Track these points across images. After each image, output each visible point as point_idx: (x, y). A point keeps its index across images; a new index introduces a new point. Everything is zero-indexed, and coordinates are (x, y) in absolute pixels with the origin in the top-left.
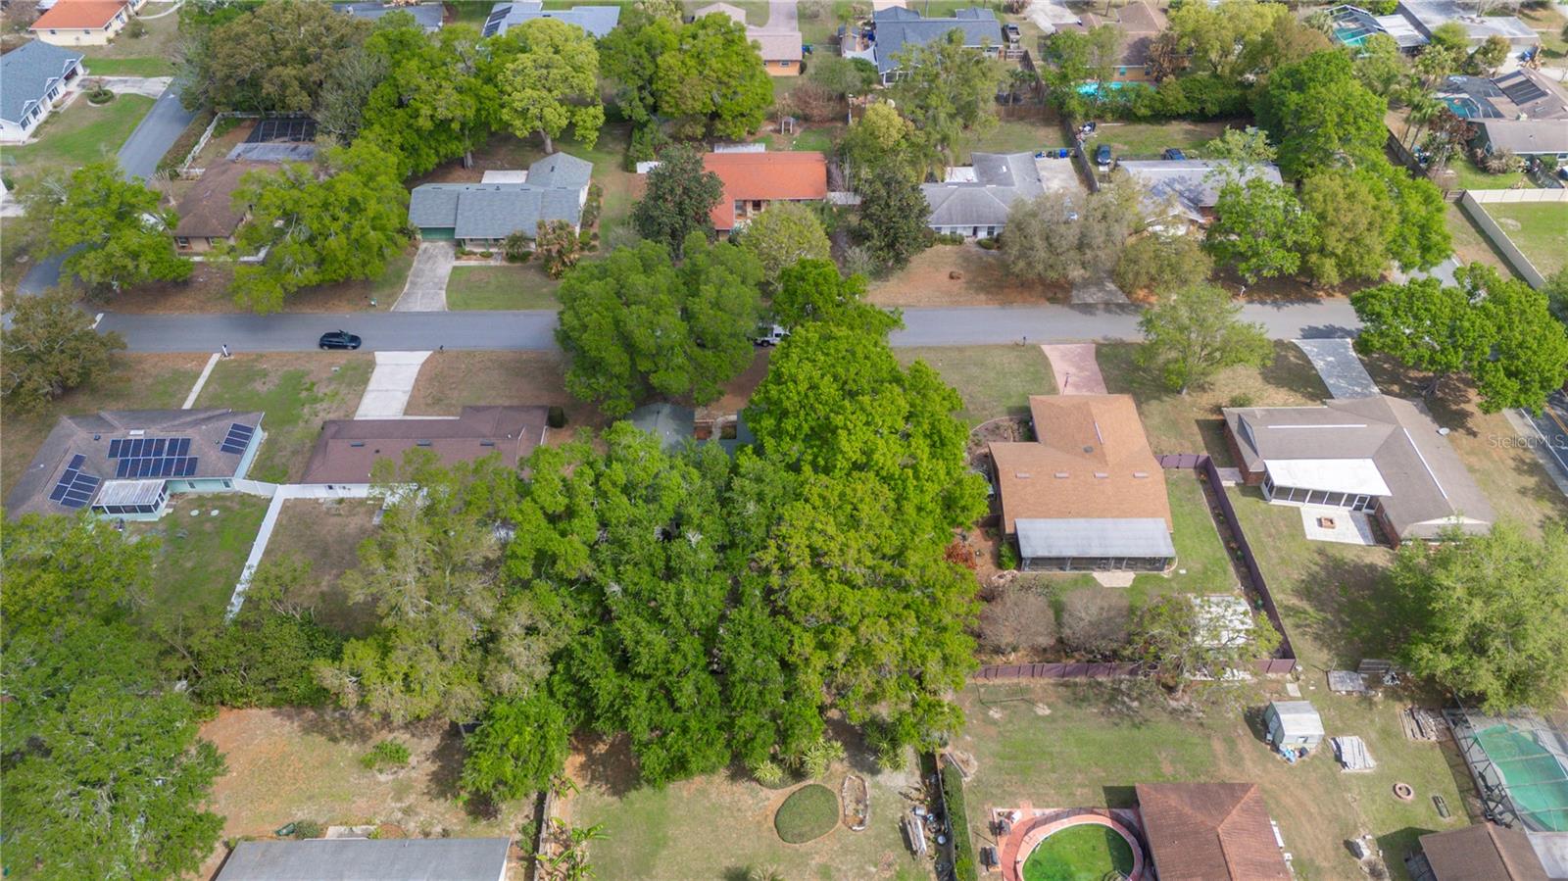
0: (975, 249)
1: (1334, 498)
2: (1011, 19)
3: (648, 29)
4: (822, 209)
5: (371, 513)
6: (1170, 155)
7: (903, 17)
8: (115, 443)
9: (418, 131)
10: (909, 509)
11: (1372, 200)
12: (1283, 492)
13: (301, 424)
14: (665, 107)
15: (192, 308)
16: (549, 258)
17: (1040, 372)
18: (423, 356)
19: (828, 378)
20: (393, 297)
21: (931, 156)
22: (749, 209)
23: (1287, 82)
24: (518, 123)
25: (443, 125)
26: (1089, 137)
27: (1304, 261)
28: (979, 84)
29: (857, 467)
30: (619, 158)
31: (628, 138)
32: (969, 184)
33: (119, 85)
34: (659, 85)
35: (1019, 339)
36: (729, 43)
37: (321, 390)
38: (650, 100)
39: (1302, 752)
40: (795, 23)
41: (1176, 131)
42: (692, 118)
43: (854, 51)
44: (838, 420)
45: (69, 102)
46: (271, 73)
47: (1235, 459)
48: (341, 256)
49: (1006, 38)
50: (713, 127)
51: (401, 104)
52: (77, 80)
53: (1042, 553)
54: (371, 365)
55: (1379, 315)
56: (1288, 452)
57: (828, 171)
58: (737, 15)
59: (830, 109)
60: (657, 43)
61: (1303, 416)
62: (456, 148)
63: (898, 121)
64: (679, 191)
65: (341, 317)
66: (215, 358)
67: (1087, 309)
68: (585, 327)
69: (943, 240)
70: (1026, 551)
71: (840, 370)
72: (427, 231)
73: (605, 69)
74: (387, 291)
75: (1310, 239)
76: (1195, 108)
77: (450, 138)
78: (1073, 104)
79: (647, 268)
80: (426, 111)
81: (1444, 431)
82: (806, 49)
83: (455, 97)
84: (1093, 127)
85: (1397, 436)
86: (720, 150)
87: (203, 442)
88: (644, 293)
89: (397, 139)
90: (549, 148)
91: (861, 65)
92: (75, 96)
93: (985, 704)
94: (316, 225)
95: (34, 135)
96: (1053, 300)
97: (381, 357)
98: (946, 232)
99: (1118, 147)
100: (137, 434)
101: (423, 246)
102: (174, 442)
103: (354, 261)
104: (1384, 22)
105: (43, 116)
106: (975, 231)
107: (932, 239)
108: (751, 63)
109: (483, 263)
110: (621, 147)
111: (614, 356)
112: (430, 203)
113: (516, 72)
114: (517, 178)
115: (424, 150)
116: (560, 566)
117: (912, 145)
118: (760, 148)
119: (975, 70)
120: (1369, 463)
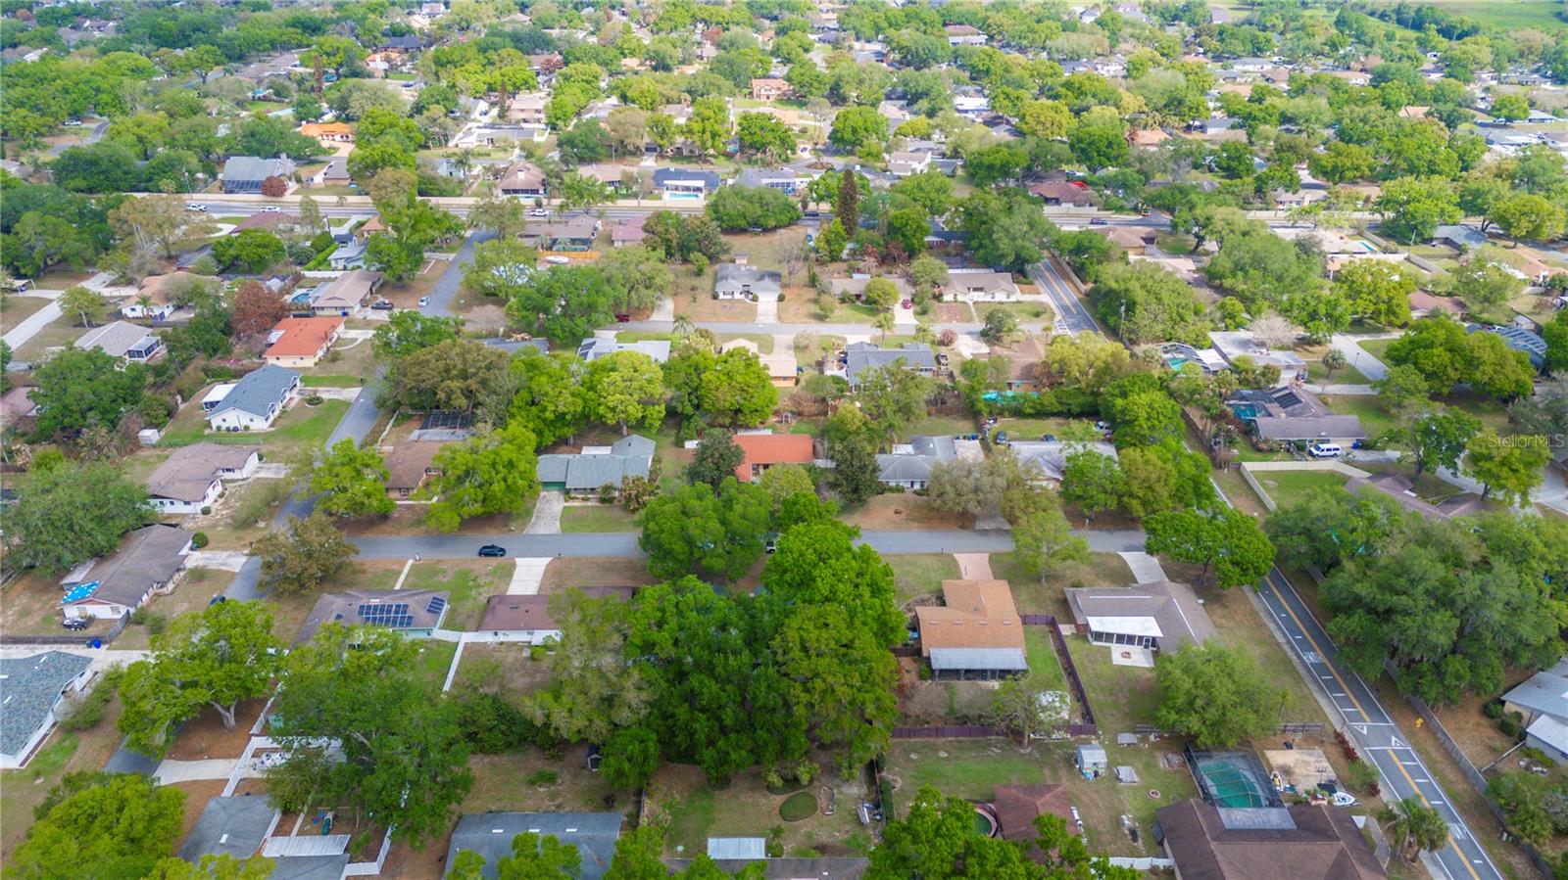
0: (912, 496)
1: (1130, 639)
2: (943, 350)
3: (695, 357)
4: (811, 469)
5: (521, 649)
6: (1047, 438)
7: (866, 348)
8: (362, 607)
9: (544, 420)
10: (857, 622)
11: (1160, 463)
12: (1099, 636)
13: (471, 601)
14: (706, 406)
15: (391, 533)
16: (628, 498)
17: (953, 570)
18: (547, 560)
19: (810, 551)
20: (525, 525)
21: (883, 438)
22: (761, 471)
23: (1117, 391)
24: (610, 415)
25: (561, 417)
26: (992, 427)
27: (1120, 502)
28: (913, 392)
29: (827, 599)
30: (672, 439)
31: (679, 427)
32: (908, 454)
33: (326, 394)
34: (702, 392)
35: (939, 550)
36: (748, 365)
37: (482, 581)
38: (696, 402)
39: (1096, 774)
40: (792, 352)
41: (1050, 425)
42: (721, 412)
43: (832, 370)
44: (816, 573)
45: (293, 404)
46: (443, 385)
47: (1070, 619)
48: (499, 495)
49: (939, 363)
50: (737, 418)
51: (533, 403)
52: (296, 390)
53: (945, 666)
54: (513, 566)
55: (1155, 530)
56: (1102, 611)
57: (814, 447)
58: (752, 348)
59: (814, 408)
60: (702, 366)
61: (1114, 593)
62: (569, 432)
63: (860, 414)
64: (717, 455)
65: (491, 537)
66: (410, 562)
67: (984, 532)
68: (662, 531)
69: (891, 490)
70: (936, 665)
71: (818, 546)
72: (547, 484)
73: (667, 382)
74: (520, 522)
75: (1121, 487)
76: (1065, 409)
77: (564, 425)
78: (980, 406)
79: (700, 498)
80: (551, 407)
81: (1201, 601)
82: (800, 369)
83: (570, 399)
84: (995, 421)
85: (1169, 603)
86: (741, 433)
87: (416, 606)
88: (698, 510)
89: (531, 425)
90: (625, 432)
91: (837, 380)
92: (296, 401)
93: (907, 752)
94: (486, 477)
95: (272, 425)
96: (963, 527)
97: (518, 561)
98: (893, 484)
99: (1012, 433)
100: (375, 601)
101: (543, 494)
102: (398, 606)
103: (506, 500)
104: (1201, 354)
105: (277, 413)
106: (912, 484)
107: (883, 489)
108: (763, 379)
109: (583, 504)
110: (673, 432)
111: (679, 547)
112: (549, 466)
113: (611, 384)
114: (605, 451)
115: (547, 433)
116: (657, 649)
117: (869, 429)
118: (769, 432)
119: (911, 384)
120: (1152, 619)
